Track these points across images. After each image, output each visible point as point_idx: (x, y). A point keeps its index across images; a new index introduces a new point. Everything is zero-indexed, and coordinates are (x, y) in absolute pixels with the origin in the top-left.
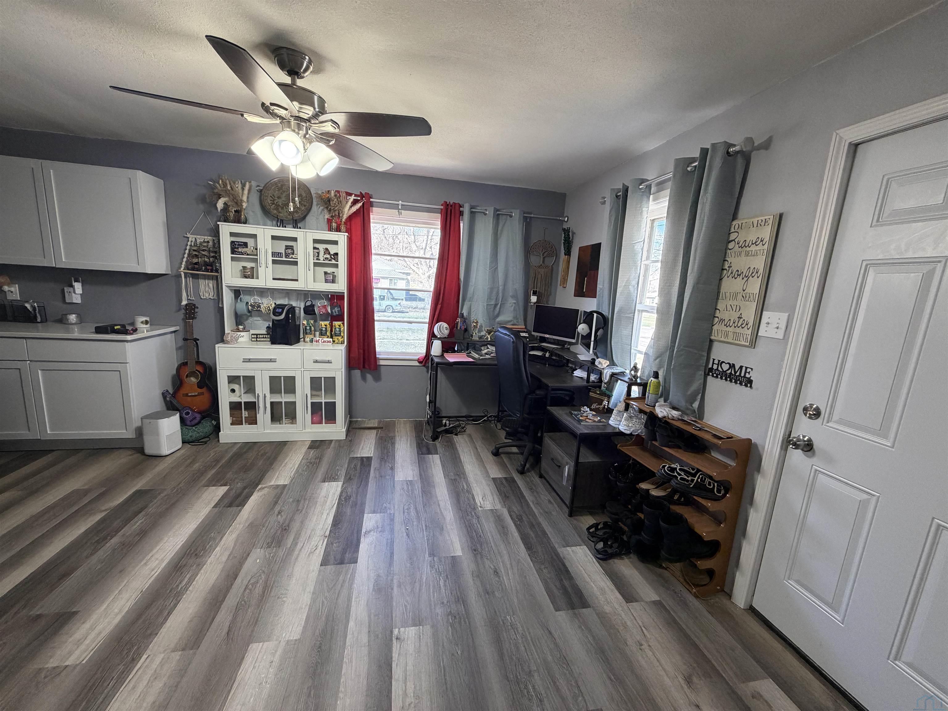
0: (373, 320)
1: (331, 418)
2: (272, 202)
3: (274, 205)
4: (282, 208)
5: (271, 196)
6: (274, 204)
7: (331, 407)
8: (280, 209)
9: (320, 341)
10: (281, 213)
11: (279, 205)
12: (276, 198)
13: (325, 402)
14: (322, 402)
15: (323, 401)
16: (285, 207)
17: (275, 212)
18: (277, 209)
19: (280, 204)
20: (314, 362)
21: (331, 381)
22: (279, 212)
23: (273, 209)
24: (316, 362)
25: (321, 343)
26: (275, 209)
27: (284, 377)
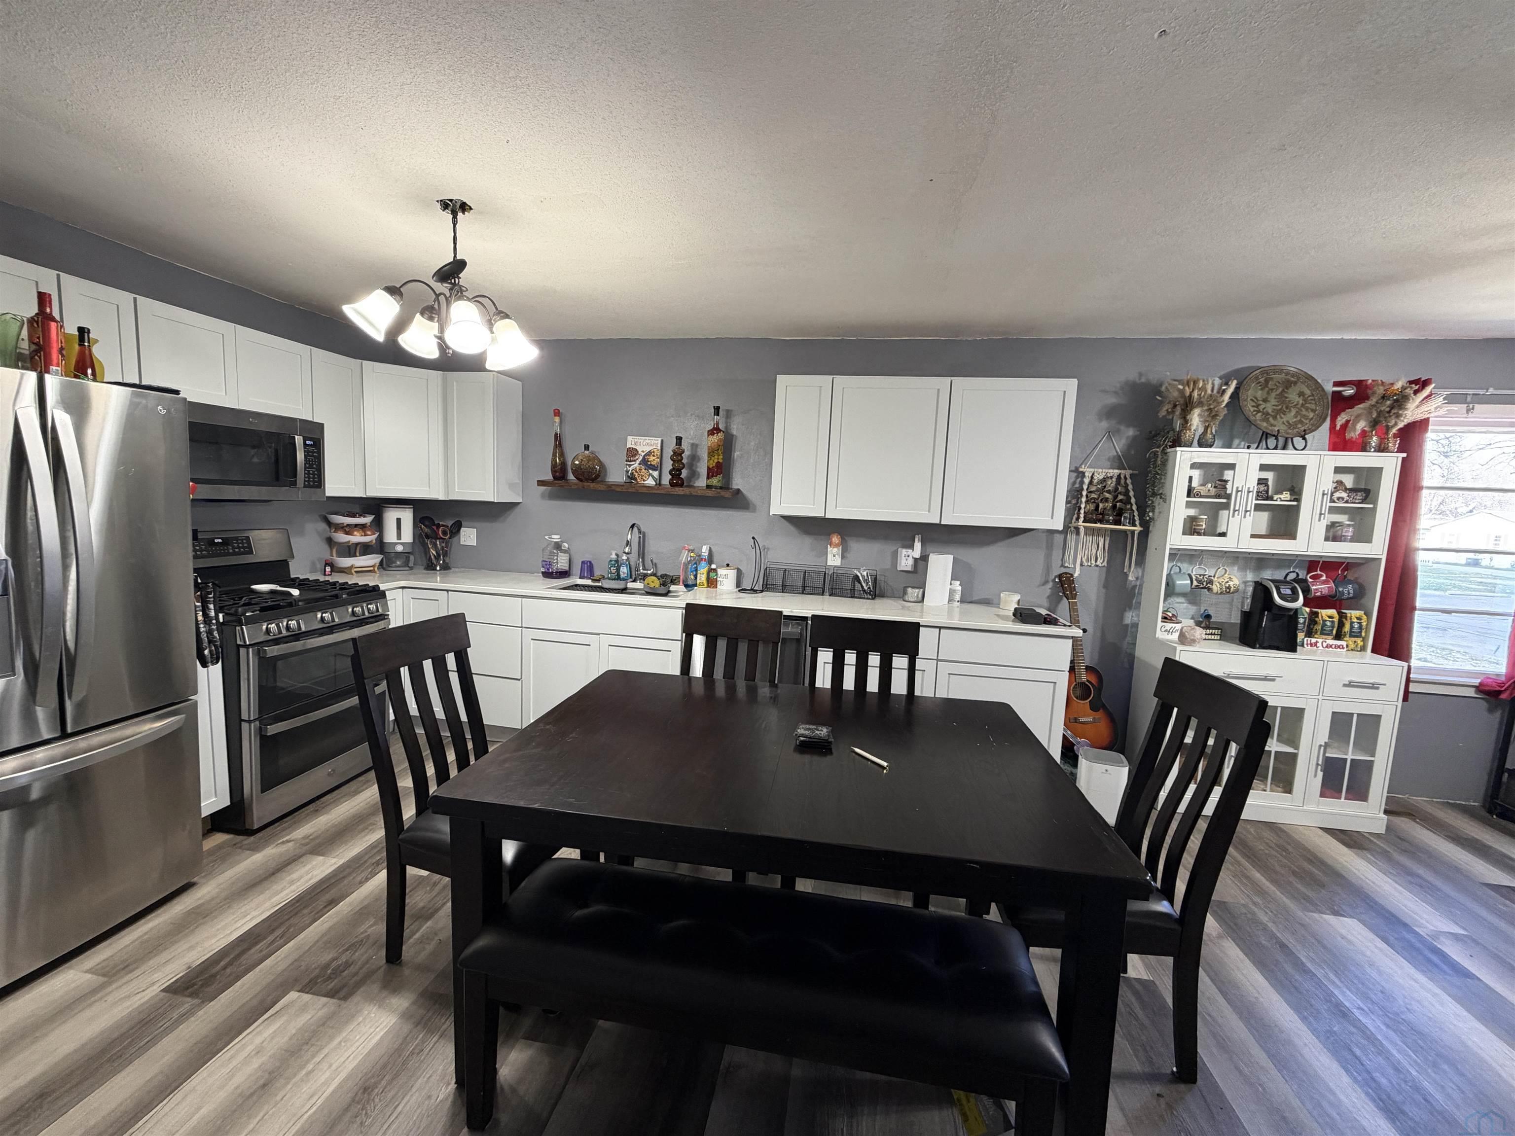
0: (1414, 609)
1: (1359, 792)
2: (1256, 409)
3: (1260, 414)
4: (1275, 418)
5: (1251, 400)
6: (1259, 411)
7: (1362, 771)
8: (1271, 419)
9: (1319, 645)
10: (1275, 426)
11: (1268, 414)
12: (1261, 402)
13: (1352, 760)
14: (1345, 760)
15: (1349, 757)
16: (1278, 416)
17: (1265, 424)
18: (1267, 420)
19: (1270, 411)
20: (1345, 685)
21: (1370, 723)
22: (1272, 425)
23: (1260, 420)
24: (1350, 685)
25: (1321, 648)
26: (1263, 420)
27: (1283, 708)
